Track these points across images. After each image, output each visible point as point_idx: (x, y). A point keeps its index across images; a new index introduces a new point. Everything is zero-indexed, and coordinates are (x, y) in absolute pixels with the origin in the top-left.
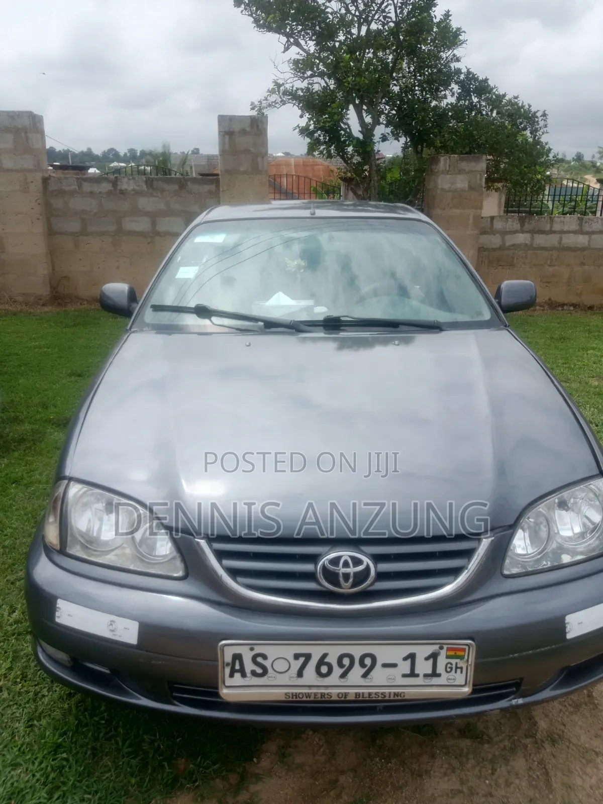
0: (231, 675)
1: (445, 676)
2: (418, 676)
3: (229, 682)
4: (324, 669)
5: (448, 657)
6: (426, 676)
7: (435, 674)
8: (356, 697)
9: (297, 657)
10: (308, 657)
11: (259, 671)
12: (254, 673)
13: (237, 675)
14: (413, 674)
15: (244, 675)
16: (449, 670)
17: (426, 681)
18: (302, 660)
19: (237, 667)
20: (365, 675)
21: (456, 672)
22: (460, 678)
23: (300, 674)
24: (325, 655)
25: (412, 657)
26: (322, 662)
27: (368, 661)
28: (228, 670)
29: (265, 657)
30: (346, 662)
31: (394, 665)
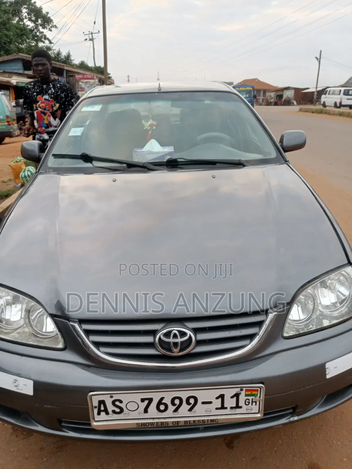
0: (99, 414)
1: (244, 407)
2: (226, 408)
3: (97, 418)
4: (162, 407)
5: (246, 395)
6: (231, 408)
7: (238, 406)
8: (185, 424)
9: (143, 400)
10: (151, 400)
11: (118, 410)
12: (114, 412)
13: (103, 414)
14: (223, 407)
15: (107, 413)
16: (247, 403)
17: (232, 411)
18: (146, 402)
19: (102, 408)
20: (190, 410)
21: (252, 405)
22: (255, 408)
23: (146, 411)
24: (162, 399)
25: (222, 397)
26: (160, 403)
27: (192, 401)
28: (96, 411)
29: (121, 402)
30: (177, 402)
31: (210, 403)
